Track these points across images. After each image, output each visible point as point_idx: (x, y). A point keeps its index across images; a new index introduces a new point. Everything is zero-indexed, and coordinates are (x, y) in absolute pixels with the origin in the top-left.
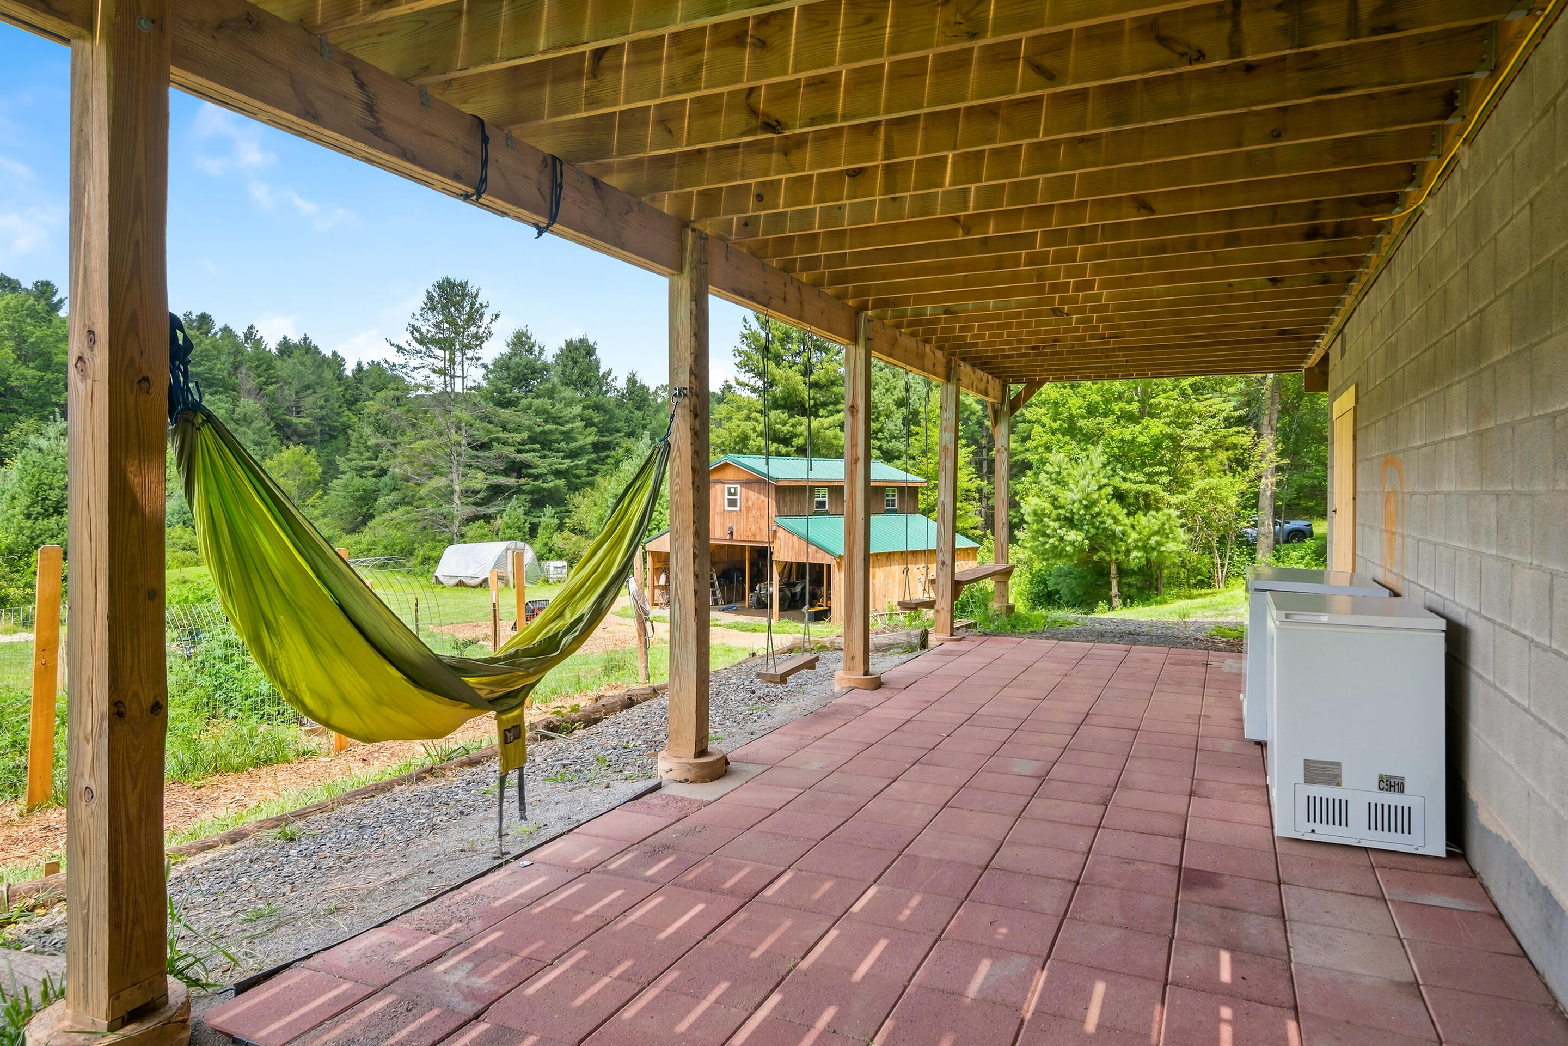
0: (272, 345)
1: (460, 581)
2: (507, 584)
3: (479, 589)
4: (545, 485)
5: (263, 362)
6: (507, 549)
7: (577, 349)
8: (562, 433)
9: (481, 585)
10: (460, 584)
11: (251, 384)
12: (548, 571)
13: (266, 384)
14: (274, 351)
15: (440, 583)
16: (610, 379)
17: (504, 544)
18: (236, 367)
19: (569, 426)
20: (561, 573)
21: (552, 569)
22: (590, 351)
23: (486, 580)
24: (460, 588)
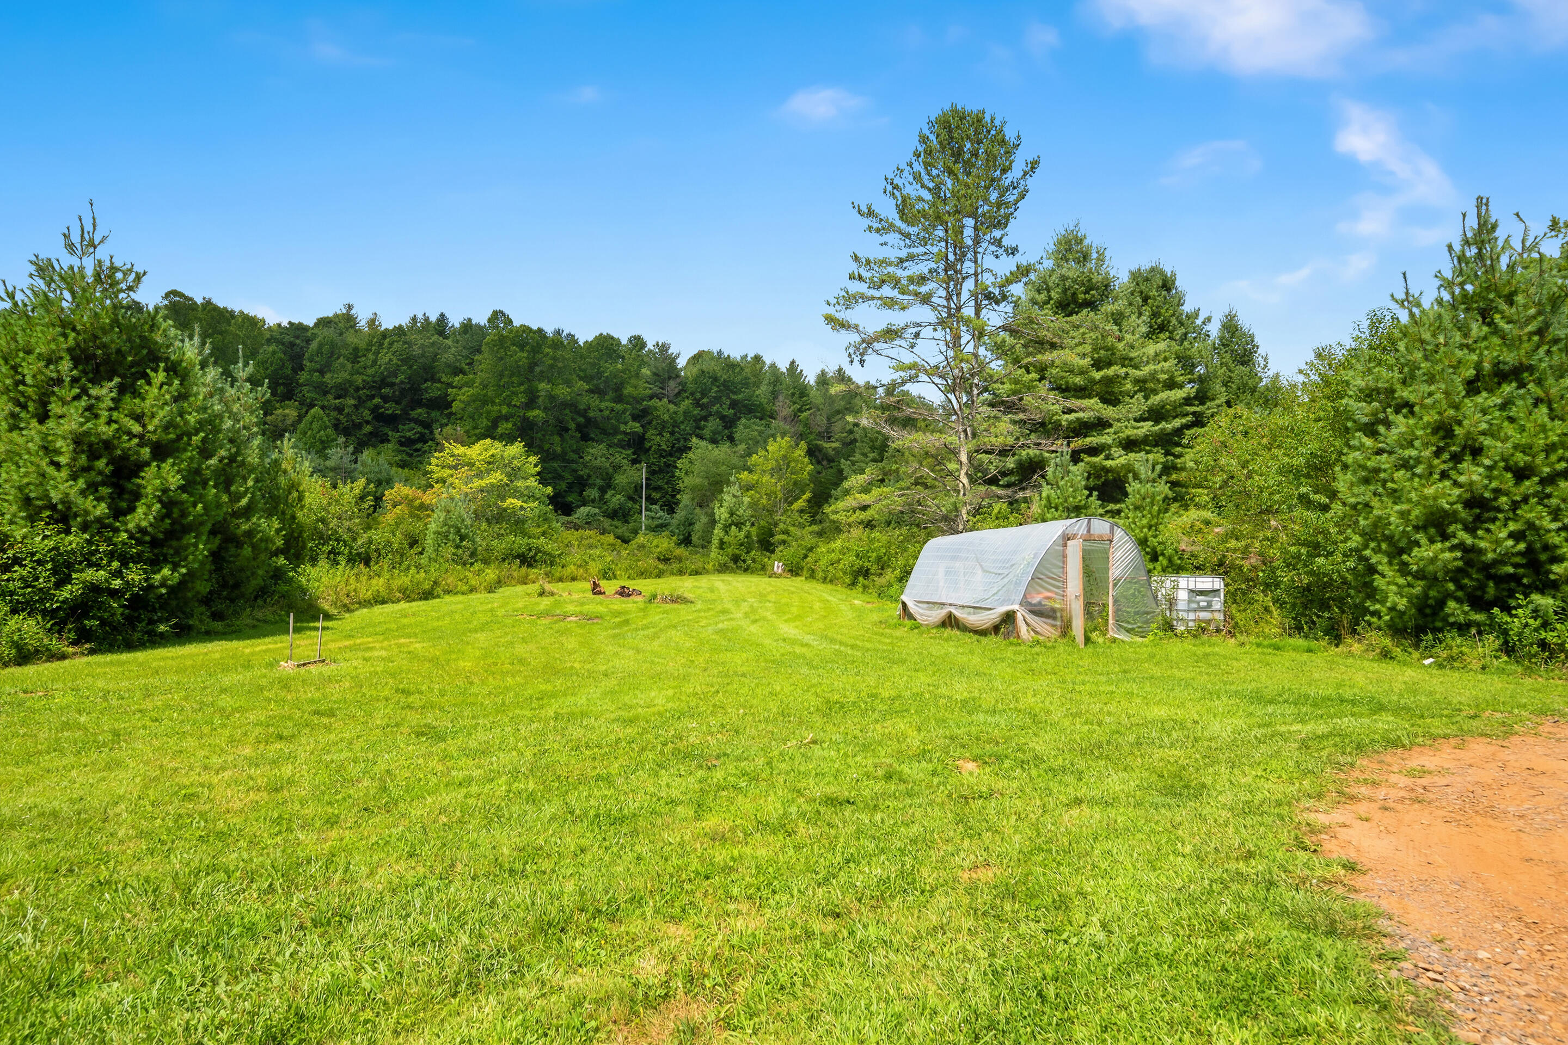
0: (810, 377)
1: (950, 615)
2: (1065, 630)
3: (992, 639)
4: (1109, 463)
5: (800, 391)
6: (1066, 538)
7: (1147, 280)
8: (1137, 381)
9: (996, 629)
10: (950, 622)
11: (786, 412)
12: (1172, 602)
13: (800, 410)
14: (812, 382)
15: (911, 617)
16: (1199, 322)
17: (1055, 528)
18: (775, 395)
19: (1146, 370)
20: (1208, 608)
21: (1183, 595)
22: (1167, 285)
23: (1009, 617)
24: (948, 632)
